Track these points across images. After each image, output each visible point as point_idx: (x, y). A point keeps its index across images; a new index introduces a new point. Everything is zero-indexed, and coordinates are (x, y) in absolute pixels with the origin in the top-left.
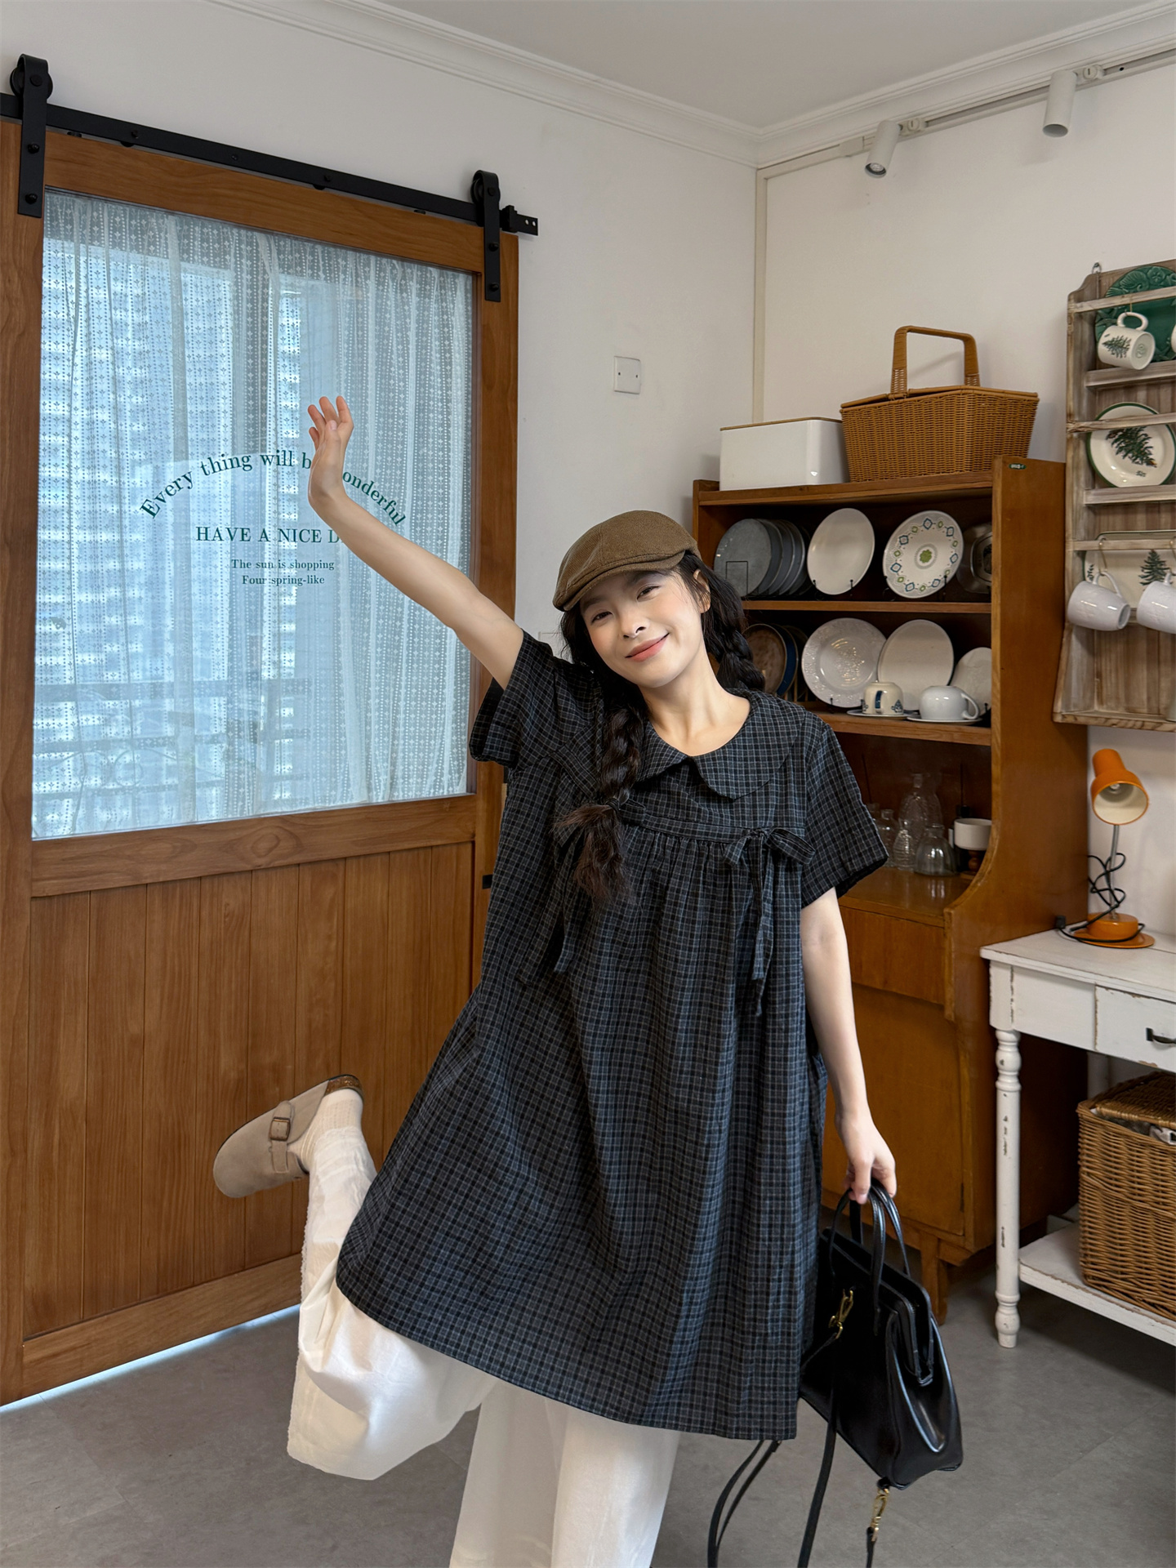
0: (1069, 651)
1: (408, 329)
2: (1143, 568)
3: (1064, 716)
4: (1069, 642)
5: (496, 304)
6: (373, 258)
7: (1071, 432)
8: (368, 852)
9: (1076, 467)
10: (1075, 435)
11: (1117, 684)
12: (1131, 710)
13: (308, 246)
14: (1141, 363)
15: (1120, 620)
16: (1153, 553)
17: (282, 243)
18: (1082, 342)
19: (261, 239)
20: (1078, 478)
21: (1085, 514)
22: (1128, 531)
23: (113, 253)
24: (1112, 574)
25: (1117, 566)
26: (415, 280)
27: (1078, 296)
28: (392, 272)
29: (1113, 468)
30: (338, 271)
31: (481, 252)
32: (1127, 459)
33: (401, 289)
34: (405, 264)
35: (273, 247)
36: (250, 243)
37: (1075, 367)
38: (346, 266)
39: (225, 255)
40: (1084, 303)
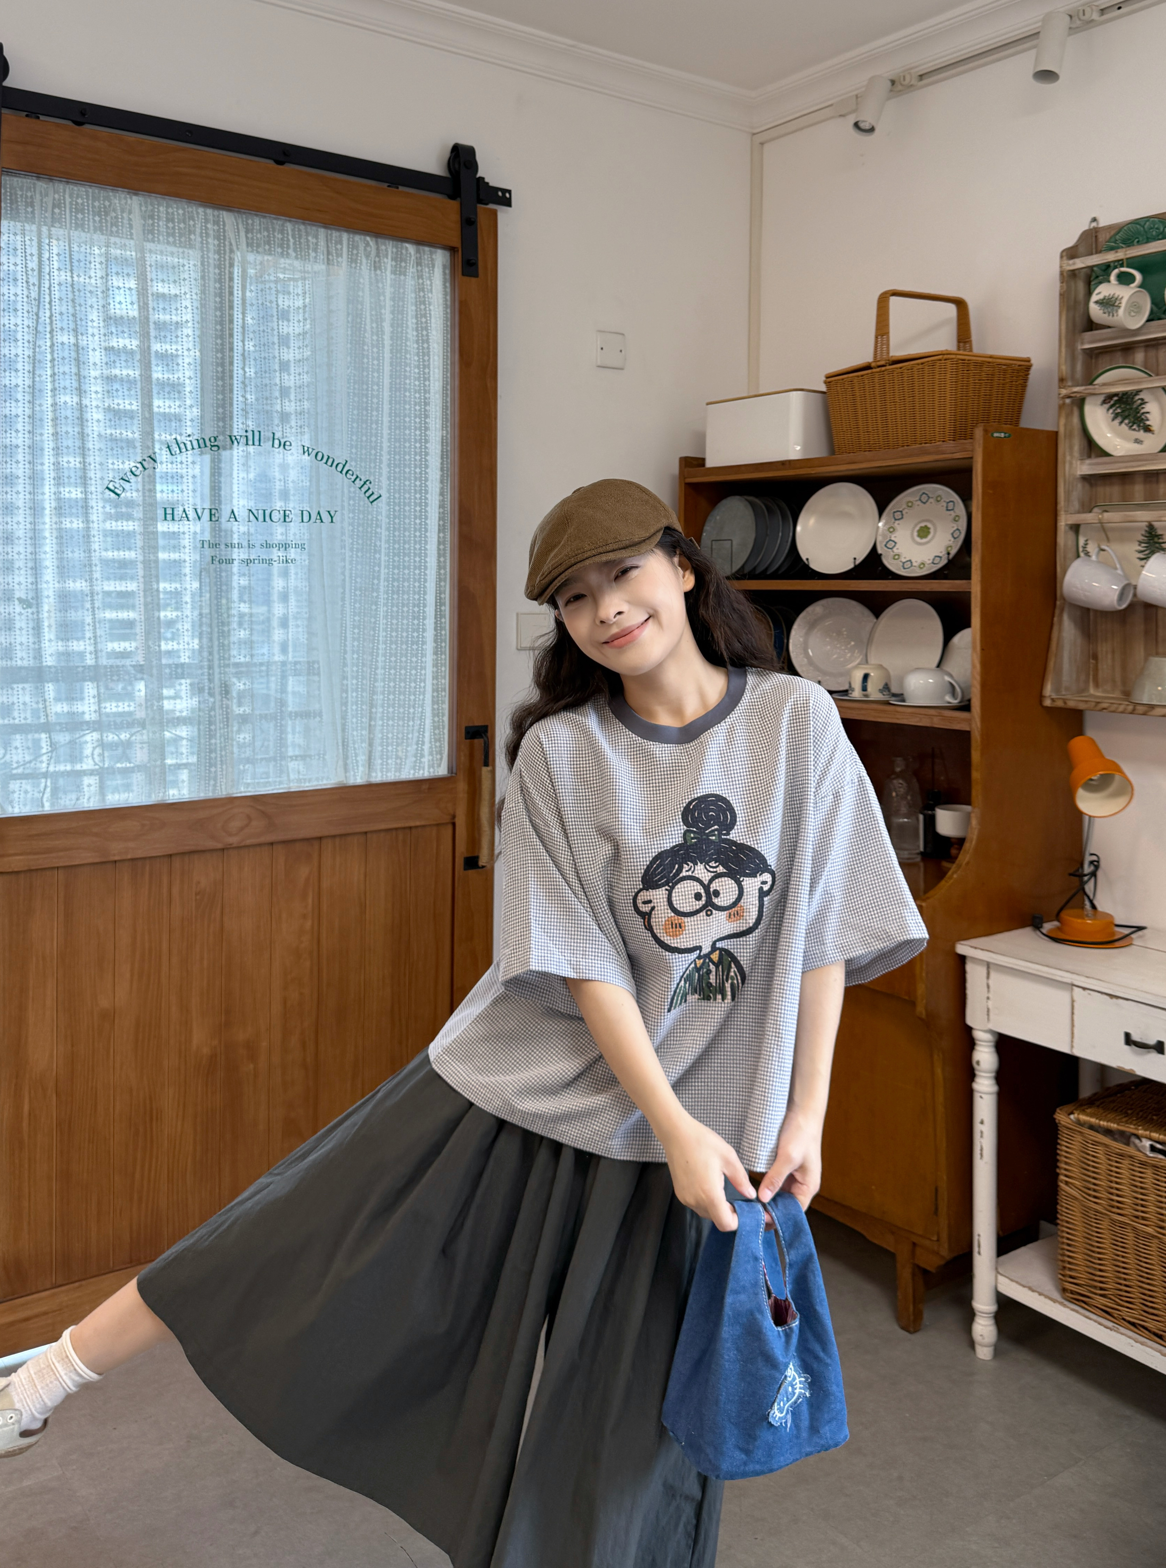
0: (1060, 631)
1: (382, 307)
2: (1140, 543)
3: (1053, 700)
4: (1060, 621)
5: (473, 280)
6: (345, 236)
7: (1063, 398)
8: (343, 832)
9: (1070, 435)
10: (1067, 401)
11: (1113, 666)
13: (278, 224)
14: (1135, 322)
15: (1121, 599)
16: (1151, 528)
17: (250, 222)
18: (1075, 301)
19: (228, 218)
20: (1071, 448)
21: (1080, 486)
22: (1126, 502)
23: (75, 234)
25: (1118, 540)
26: (390, 257)
27: (1071, 253)
28: (365, 250)
29: (1109, 435)
30: (308, 249)
31: (458, 227)
32: (1123, 425)
33: (375, 267)
34: (379, 240)
35: (240, 226)
36: (217, 223)
37: (1067, 328)
38: (317, 244)
39: (190, 234)
40: (1077, 260)
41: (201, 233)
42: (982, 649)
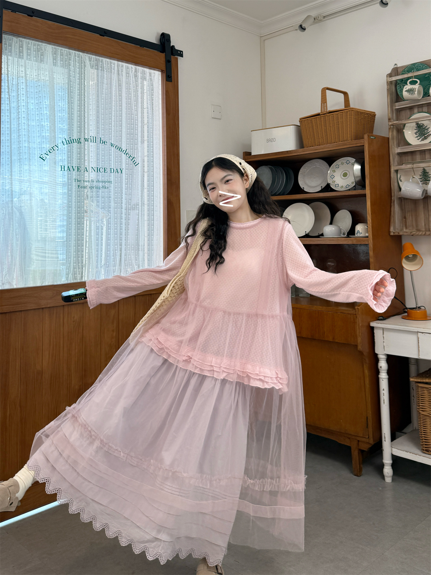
0: (394, 208)
1: (138, 91)
2: (420, 175)
3: (394, 233)
4: (394, 205)
5: (170, 83)
6: (125, 64)
7: (390, 125)
9: (393, 139)
10: (392, 126)
11: (412, 221)
12: (418, 230)
13: (101, 58)
15: (422, 195)
16: (424, 169)
17: (90, 57)
18: (392, 92)
19: (83, 55)
20: (394, 143)
21: (397, 156)
22: (414, 162)
26: (140, 73)
27: (390, 75)
28: (131, 70)
31: (164, 63)
33: (135, 76)
34: (136, 66)
36: (79, 57)
37: (390, 101)
38: (114, 67)
39: (69, 61)
40: (393, 78)
41: (73, 60)
42: (371, 214)
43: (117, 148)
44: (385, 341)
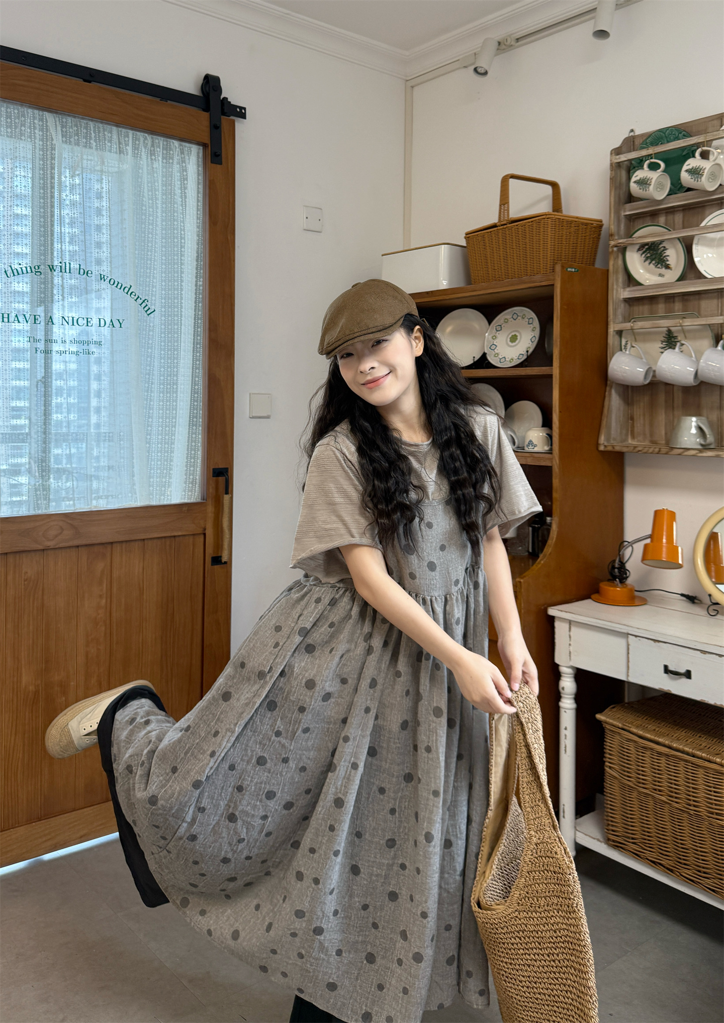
0: (610, 401)
2: (662, 342)
3: (605, 446)
4: (610, 394)
5: (218, 166)
6: (131, 133)
7: (611, 247)
8: (127, 539)
9: (616, 272)
10: (615, 249)
11: (644, 424)
12: (652, 442)
13: (84, 122)
14: (660, 195)
15: (645, 377)
16: (669, 331)
17: (64, 120)
18: (619, 183)
19: (49, 117)
20: (617, 280)
21: (623, 305)
22: (653, 316)
24: (639, 347)
25: (644, 341)
27: (617, 151)
28: (144, 142)
29: (642, 271)
30: (105, 140)
31: (208, 130)
32: (651, 265)
33: (151, 154)
34: (155, 137)
35: (58, 123)
37: (615, 201)
38: (111, 137)
40: (622, 156)
41: (30, 126)
42: (560, 412)
43: (112, 282)
44: (571, 643)
